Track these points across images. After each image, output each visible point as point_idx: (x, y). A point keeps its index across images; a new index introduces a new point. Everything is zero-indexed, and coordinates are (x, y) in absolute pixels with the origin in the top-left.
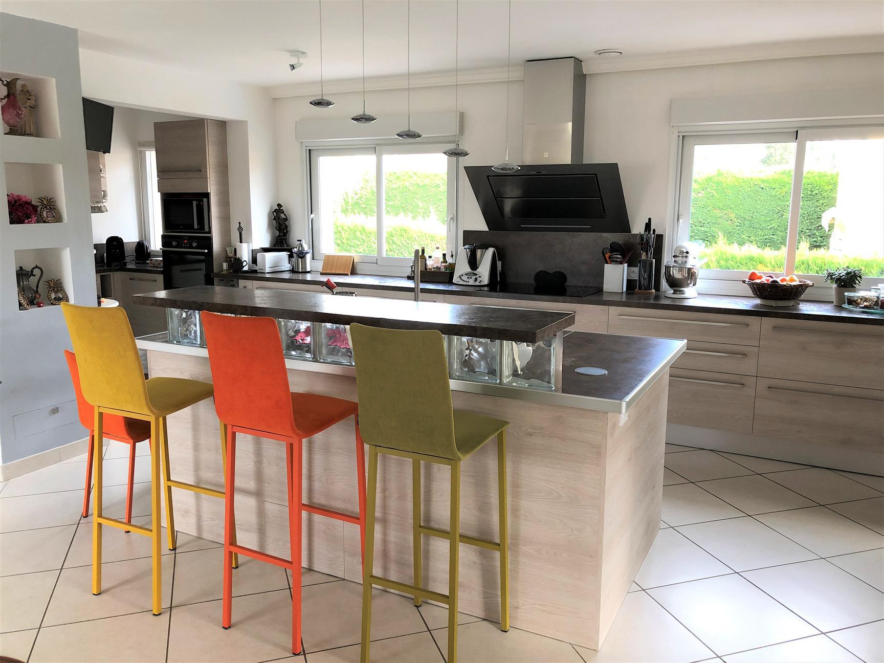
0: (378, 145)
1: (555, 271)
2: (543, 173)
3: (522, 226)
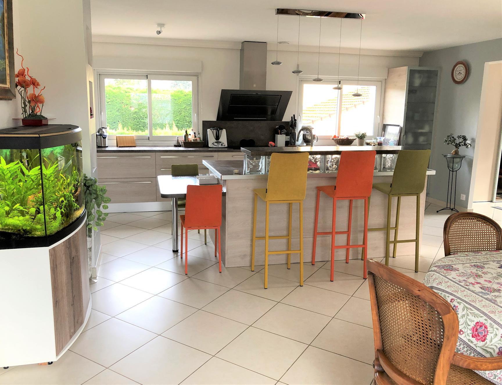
0: (149, 74)
2: (259, 94)
3: (234, 118)
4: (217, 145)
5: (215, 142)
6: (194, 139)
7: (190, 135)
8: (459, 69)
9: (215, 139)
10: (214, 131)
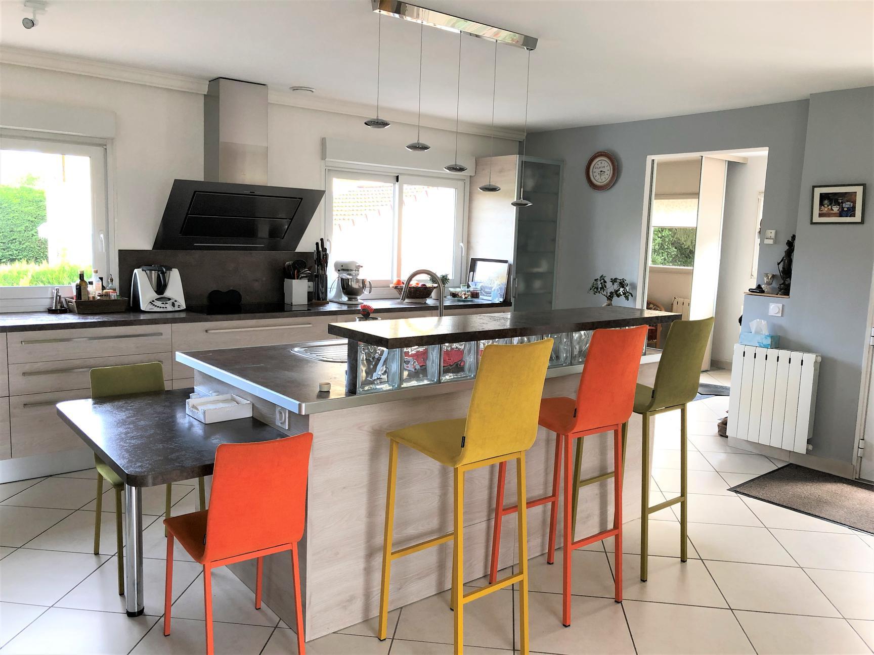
1: (229, 290)
2: (256, 193)
3: (195, 244)
4: (163, 305)
5: (156, 300)
6: (100, 292)
7: (91, 283)
8: (600, 165)
9: (155, 292)
10: (151, 273)
